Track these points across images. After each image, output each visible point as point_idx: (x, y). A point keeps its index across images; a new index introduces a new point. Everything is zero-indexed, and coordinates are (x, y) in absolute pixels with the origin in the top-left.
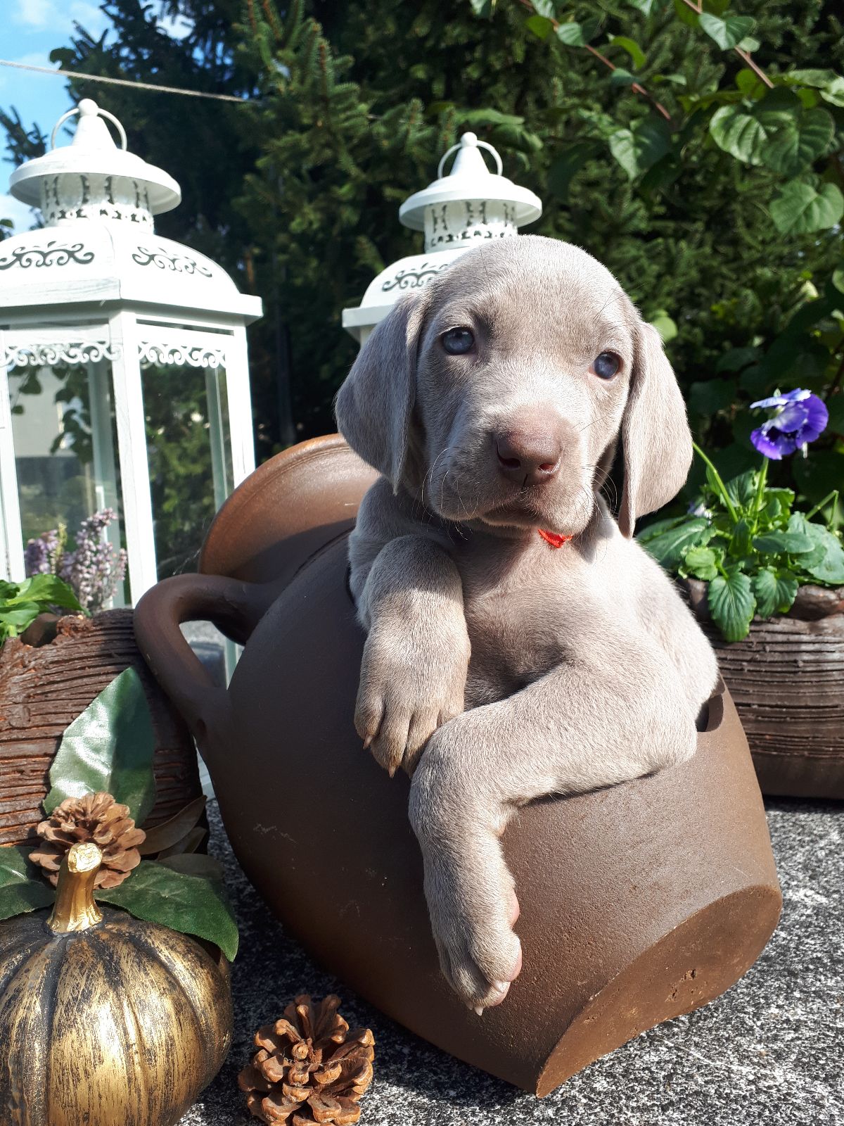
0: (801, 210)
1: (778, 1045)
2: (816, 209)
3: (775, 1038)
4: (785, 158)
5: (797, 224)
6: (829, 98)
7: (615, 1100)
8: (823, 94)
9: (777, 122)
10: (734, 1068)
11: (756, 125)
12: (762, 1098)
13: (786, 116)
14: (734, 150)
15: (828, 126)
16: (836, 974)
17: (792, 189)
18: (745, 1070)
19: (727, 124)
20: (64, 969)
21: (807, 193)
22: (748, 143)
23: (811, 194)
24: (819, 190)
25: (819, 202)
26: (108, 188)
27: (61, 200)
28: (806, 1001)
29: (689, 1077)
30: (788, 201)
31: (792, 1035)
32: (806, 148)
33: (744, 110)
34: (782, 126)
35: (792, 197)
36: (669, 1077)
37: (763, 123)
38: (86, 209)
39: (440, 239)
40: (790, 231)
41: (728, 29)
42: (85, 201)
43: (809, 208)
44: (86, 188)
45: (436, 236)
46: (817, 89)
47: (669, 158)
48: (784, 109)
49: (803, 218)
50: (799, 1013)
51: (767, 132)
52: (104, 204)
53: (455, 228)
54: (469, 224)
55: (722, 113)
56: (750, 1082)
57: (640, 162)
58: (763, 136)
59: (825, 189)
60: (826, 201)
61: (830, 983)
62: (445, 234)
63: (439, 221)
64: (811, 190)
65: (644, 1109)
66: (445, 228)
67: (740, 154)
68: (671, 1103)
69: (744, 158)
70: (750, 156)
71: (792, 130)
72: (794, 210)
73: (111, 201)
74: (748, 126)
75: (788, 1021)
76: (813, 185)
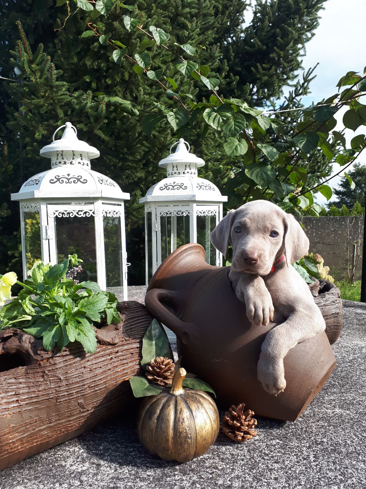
0: (234, 147)
1: (333, 405)
2: (238, 147)
3: (331, 404)
4: (230, 130)
5: (233, 152)
6: (243, 110)
7: (306, 422)
8: (241, 108)
9: (225, 116)
10: (327, 411)
11: (219, 116)
12: (337, 416)
13: (229, 114)
14: (212, 124)
15: (244, 121)
16: (335, 388)
17: (230, 140)
18: (329, 411)
19: (209, 115)
20: (188, 402)
21: (235, 142)
22: (216, 122)
23: (237, 143)
24: (239, 141)
25: (240, 145)
26: (81, 155)
27: (64, 158)
28: (332, 395)
29: (318, 414)
30: (229, 144)
31: (334, 403)
32: (237, 127)
33: (214, 110)
34: (228, 119)
35: (231, 143)
36: (314, 415)
37: (221, 116)
38: (74, 162)
39: (175, 173)
40: (231, 155)
41: (210, 83)
42: (73, 159)
43: (236, 147)
44: (74, 155)
45: (174, 172)
46: (239, 106)
47: (188, 124)
48: (228, 112)
49: (235, 150)
50: (332, 398)
51: (222, 119)
52: (79, 160)
53: (181, 170)
54: (186, 169)
55: (207, 110)
56: (332, 413)
57: (178, 124)
58: (221, 120)
59: (241, 141)
60: (242, 145)
61: (335, 390)
62: (177, 172)
63: (175, 167)
64: (237, 141)
65: (314, 422)
66: (177, 170)
67: (214, 126)
68: (318, 420)
69: (215, 128)
70: (217, 127)
71: (232, 120)
72: (232, 147)
73: (82, 159)
74: (216, 116)
75: (331, 399)
76: (237, 139)
